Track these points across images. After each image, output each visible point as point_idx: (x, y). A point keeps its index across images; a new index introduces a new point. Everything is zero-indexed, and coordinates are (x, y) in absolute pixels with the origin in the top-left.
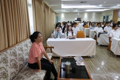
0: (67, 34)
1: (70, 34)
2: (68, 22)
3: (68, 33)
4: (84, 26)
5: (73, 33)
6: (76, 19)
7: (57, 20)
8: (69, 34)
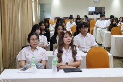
0: (59, 56)
1: (67, 56)
2: (71, 17)
3: (60, 52)
4: (110, 29)
5: (74, 54)
6: (92, 9)
7: (42, 12)
8: (63, 57)
